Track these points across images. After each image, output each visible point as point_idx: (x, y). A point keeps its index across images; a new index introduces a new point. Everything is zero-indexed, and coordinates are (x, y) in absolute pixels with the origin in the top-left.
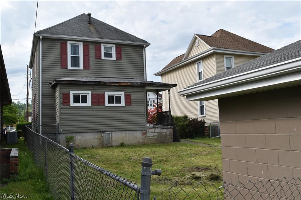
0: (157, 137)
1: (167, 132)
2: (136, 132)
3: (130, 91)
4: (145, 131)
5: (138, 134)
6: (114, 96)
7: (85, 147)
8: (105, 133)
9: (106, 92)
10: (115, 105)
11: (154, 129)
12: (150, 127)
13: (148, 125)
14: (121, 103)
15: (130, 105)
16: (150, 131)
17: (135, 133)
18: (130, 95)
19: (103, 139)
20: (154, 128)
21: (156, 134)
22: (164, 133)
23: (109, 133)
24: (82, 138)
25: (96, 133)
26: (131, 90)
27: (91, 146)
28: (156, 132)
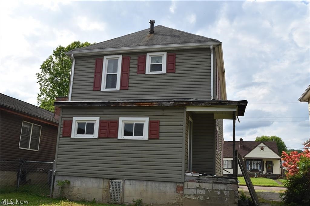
0: (205, 197)
1: (225, 190)
2: (164, 184)
3: (158, 115)
4: (182, 185)
5: (168, 188)
6: (133, 123)
7: (84, 199)
8: (114, 181)
9: (120, 118)
10: (133, 137)
11: (199, 182)
12: (191, 179)
13: (190, 174)
14: (143, 136)
15: (158, 138)
16: (190, 184)
17: (162, 186)
18: (158, 122)
19: (110, 190)
20: (198, 180)
21: (202, 192)
22: (219, 193)
23: (120, 182)
24: (82, 184)
25: (102, 180)
26: (161, 114)
27: (93, 199)
28: (202, 189)
